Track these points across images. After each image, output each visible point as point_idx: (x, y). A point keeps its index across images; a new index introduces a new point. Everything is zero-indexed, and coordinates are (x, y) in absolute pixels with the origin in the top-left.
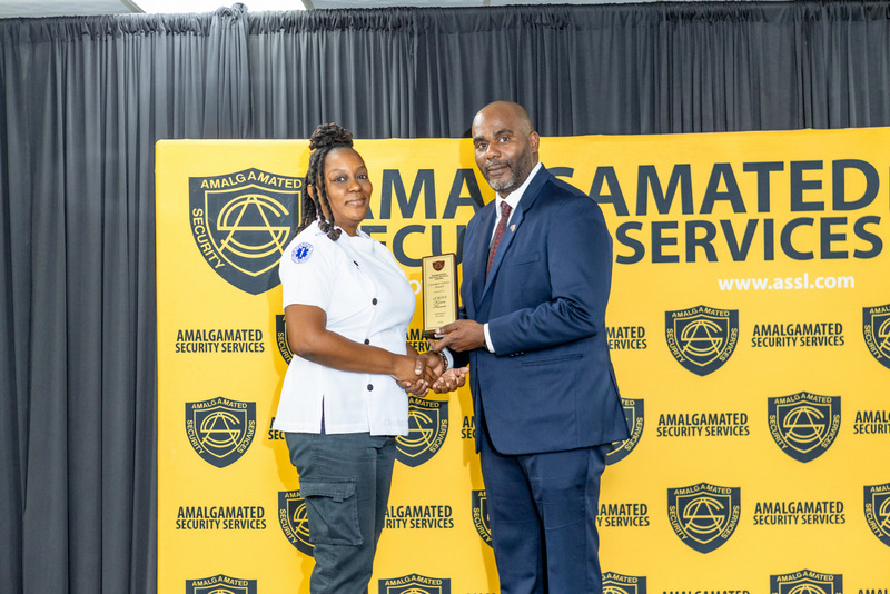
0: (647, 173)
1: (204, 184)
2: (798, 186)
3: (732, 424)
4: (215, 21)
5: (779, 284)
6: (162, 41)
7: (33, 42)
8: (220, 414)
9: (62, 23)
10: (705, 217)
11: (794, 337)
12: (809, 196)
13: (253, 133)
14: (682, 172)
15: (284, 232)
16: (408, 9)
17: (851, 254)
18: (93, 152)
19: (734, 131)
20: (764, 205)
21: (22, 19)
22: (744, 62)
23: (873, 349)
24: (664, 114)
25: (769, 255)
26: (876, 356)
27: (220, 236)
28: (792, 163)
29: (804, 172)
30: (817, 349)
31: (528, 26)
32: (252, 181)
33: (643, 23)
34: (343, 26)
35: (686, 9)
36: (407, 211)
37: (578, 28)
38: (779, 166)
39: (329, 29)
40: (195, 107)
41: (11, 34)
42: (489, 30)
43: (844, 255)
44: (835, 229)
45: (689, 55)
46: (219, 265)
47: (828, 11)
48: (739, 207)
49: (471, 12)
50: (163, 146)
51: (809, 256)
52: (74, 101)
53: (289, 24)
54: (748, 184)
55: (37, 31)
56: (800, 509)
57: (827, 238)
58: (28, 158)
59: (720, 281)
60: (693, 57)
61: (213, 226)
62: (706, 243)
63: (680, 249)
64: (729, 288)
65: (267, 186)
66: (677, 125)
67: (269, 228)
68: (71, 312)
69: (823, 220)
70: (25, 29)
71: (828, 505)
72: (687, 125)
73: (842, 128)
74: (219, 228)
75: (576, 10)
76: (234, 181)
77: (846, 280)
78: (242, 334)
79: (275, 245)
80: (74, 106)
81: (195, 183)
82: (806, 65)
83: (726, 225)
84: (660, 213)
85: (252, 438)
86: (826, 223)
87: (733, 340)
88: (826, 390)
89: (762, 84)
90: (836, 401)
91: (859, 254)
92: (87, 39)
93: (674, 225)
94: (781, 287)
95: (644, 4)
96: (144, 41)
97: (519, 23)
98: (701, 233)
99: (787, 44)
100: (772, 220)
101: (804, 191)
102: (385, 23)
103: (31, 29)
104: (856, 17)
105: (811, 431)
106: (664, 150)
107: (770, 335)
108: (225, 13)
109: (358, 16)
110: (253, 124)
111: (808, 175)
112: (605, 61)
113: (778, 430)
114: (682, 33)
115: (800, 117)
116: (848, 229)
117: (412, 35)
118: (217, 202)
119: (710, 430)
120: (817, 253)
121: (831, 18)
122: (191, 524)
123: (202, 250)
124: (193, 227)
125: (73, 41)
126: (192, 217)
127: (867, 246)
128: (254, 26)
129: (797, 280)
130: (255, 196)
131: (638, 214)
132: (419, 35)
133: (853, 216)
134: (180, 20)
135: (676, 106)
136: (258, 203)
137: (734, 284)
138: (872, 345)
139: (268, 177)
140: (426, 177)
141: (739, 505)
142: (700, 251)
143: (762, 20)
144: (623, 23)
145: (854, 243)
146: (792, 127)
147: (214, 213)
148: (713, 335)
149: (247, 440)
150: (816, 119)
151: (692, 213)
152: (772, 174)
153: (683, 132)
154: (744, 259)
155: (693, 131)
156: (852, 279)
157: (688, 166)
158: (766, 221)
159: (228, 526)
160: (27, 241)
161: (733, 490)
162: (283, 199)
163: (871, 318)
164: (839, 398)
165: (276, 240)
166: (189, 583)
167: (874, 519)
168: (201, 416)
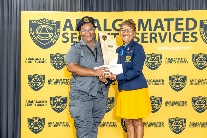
0: (141, 21)
1: (33, 22)
2: (177, 24)
3: (160, 82)
5: (172, 48)
8: (36, 78)
10: (154, 32)
11: (176, 61)
12: (180, 27)
13: (45, 10)
14: (149, 21)
15: (52, 34)
17: (190, 41)
18: (6, 14)
19: (162, 11)
20: (169, 29)
23: (195, 64)
24: (145, 6)
25: (170, 41)
26: (195, 66)
27: (36, 35)
28: (176, 19)
29: (179, 21)
30: (181, 64)
32: (44, 22)
38: (173, 19)
43: (188, 41)
44: (186, 35)
46: (36, 42)
48: (163, 29)
51: (180, 41)
54: (165, 24)
56: (176, 103)
57: (184, 37)
59: (158, 47)
62: (155, 38)
63: (148, 39)
64: (160, 49)
65: (48, 23)
66: (148, 9)
67: (48, 33)
69: (183, 33)
71: (183, 102)
72: (151, 9)
73: (188, 10)
74: (36, 33)
76: (40, 21)
77: (188, 47)
78: (42, 59)
79: (50, 37)
81: (30, 22)
83: (160, 34)
84: (144, 30)
85: (44, 84)
86: (184, 33)
87: (161, 62)
88: (183, 74)
91: (192, 41)
93: (147, 34)
94: (173, 49)
98: (153, 36)
100: (171, 33)
101: (179, 26)
105: (179, 84)
106: (145, 15)
107: (169, 61)
110: (45, 7)
111: (180, 22)
113: (171, 84)
115: (178, 7)
116: (189, 35)
118: (36, 27)
119: (155, 83)
120: (182, 41)
122: (29, 105)
123: (32, 38)
124: (30, 33)
126: (29, 30)
127: (194, 39)
129: (177, 47)
130: (45, 25)
131: (138, 31)
133: (191, 32)
135: (148, 4)
136: (46, 27)
137: (161, 48)
138: (194, 63)
139: (48, 20)
141: (161, 101)
142: (153, 40)
145: (191, 38)
146: (176, 10)
147: (35, 29)
148: (156, 60)
149: (43, 84)
150: (182, 8)
151: (151, 31)
152: (171, 21)
153: (150, 11)
154: (164, 42)
155: (152, 11)
156: (190, 47)
157: (151, 19)
158: (169, 33)
159: (38, 105)
161: (160, 98)
162: (52, 26)
163: (194, 57)
164: (186, 76)
165: (50, 36)
166: (28, 119)
167: (194, 105)
168: (32, 79)
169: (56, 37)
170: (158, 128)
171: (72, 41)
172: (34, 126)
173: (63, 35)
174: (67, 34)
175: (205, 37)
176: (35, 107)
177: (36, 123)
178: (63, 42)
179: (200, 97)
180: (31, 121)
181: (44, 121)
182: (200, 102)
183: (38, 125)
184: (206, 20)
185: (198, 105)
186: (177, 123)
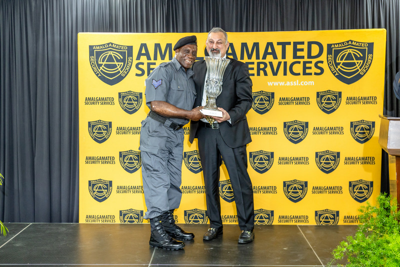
0: (244, 45)
1: (94, 48)
2: (295, 50)
3: (271, 131)
5: (288, 84)
8: (100, 126)
10: (264, 61)
11: (293, 102)
12: (299, 54)
13: (111, 30)
14: (256, 45)
15: (121, 64)
17: (313, 74)
18: (57, 37)
19: (275, 31)
20: (284, 57)
22: (279, 7)
23: (320, 106)
24: (251, 25)
25: (285, 74)
26: (321, 108)
27: (100, 65)
28: (294, 43)
29: (298, 45)
30: (301, 106)
32: (110, 47)
36: (163, 57)
38: (289, 43)
40: (91, 21)
43: (311, 74)
44: (308, 65)
45: (260, 4)
46: (99, 75)
48: (275, 57)
50: (80, 35)
51: (299, 74)
52: (50, 19)
54: (278, 50)
56: (294, 159)
57: (305, 68)
58: (35, 38)
59: (268, 82)
60: (261, 6)
61: (97, 62)
62: (264, 70)
63: (255, 72)
65: (115, 49)
66: (255, 29)
67: (116, 63)
68: (50, 91)
69: (304, 62)
71: (303, 158)
72: (259, 29)
73: (312, 30)
74: (99, 63)
76: (104, 47)
77: (311, 82)
78: (107, 99)
79: (118, 69)
80: (50, 23)
81: (91, 47)
82: (300, 8)
83: (271, 63)
84: (249, 59)
85: (110, 134)
86: (305, 63)
87: (272, 102)
88: (303, 119)
89: (285, 15)
90: (307, 124)
91: (316, 74)
93: (253, 63)
98: (262, 66)
100: (286, 62)
101: (298, 52)
105: (298, 133)
106: (250, 38)
107: (285, 101)
110: (110, 26)
111: (299, 47)
112: (231, 7)
113: (287, 133)
115: (296, 27)
116: (312, 65)
118: (99, 54)
119: (264, 133)
120: (302, 73)
122: (90, 162)
123: (93, 70)
124: (90, 63)
126: (90, 59)
127: (319, 71)
129: (295, 82)
130: (111, 52)
131: (241, 59)
133: (314, 61)
135: (255, 22)
136: (113, 54)
137: (273, 84)
139: (116, 45)
140: (169, 46)
141: (273, 158)
142: (262, 72)
145: (314, 70)
146: (295, 30)
147: (97, 58)
148: (266, 101)
150: (303, 27)
151: (259, 59)
152: (286, 46)
153: (257, 31)
154: (276, 75)
155: (260, 31)
156: (313, 82)
157: (258, 43)
158: (284, 62)
159: (103, 163)
160: (35, 67)
161: (271, 153)
162: (121, 53)
163: (320, 96)
164: (308, 123)
165: (118, 67)
166: (90, 182)
167: (319, 163)
168: (93, 126)
169: (127, 69)
170: (268, 194)
172: (97, 191)
173: (137, 66)
174: (143, 64)
175: (335, 68)
176: (99, 166)
177: (100, 188)
178: (137, 75)
179: (327, 152)
180: (94, 185)
181: (111, 185)
182: (327, 159)
183: (103, 190)
184: (336, 44)
185: (324, 163)
186: (295, 187)
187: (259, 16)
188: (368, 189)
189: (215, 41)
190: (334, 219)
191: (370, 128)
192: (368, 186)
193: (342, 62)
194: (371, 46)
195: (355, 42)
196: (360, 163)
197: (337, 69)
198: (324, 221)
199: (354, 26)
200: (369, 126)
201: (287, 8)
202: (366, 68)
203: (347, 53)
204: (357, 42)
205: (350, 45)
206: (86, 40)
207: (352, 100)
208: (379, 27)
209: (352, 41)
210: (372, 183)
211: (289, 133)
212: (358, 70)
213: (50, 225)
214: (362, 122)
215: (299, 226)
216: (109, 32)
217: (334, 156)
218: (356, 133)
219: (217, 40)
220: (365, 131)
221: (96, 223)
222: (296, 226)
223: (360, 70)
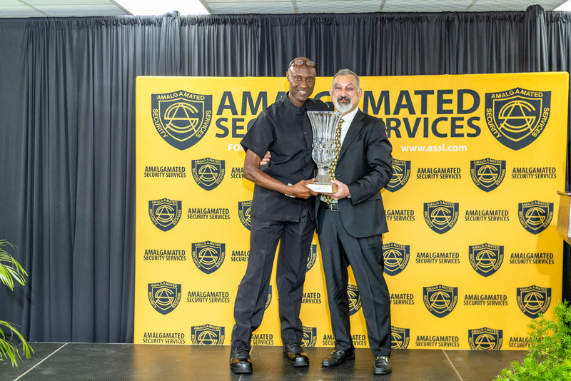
1: (159, 97)
2: (441, 102)
3: (406, 215)
4: (164, 19)
5: (430, 149)
6: (139, 29)
7: (79, 29)
8: (165, 206)
9: (92, 20)
10: (396, 116)
11: (437, 174)
12: (445, 107)
13: (182, 73)
14: (385, 95)
15: (196, 121)
16: (256, 14)
17: (465, 135)
18: (107, 82)
19: (411, 75)
20: (424, 111)
21: (73, 17)
22: (417, 42)
23: (475, 180)
24: (378, 66)
25: (426, 135)
26: (476, 184)
27: (166, 122)
28: (439, 91)
29: (444, 95)
30: (448, 180)
31: (313, 24)
32: (181, 96)
33: (368, 23)
34: (225, 22)
35: (390, 16)
36: (254, 111)
37: (337, 25)
38: (431, 92)
39: (219, 24)
40: (154, 60)
41: (68, 24)
42: (296, 25)
43: (462, 135)
44: (458, 123)
45: (390, 38)
46: (165, 136)
47: (458, 17)
48: (412, 112)
49: (286, 16)
51: (445, 136)
52: (97, 57)
53: (200, 21)
54: (416, 101)
55: (80, 24)
56: (438, 256)
57: (454, 127)
58: (76, 83)
59: (402, 147)
60: (392, 40)
61: (162, 117)
62: (396, 129)
65: (188, 98)
66: (383, 72)
67: (188, 119)
68: (96, 157)
69: (452, 118)
70: (74, 22)
71: (452, 255)
72: (389, 72)
73: (463, 74)
74: (165, 118)
75: (337, 16)
76: (173, 96)
77: (463, 147)
78: (176, 169)
79: (191, 127)
80: (98, 61)
81: (154, 96)
82: (447, 43)
83: (406, 120)
85: (180, 218)
86: (454, 120)
87: (408, 175)
88: (452, 200)
89: (425, 52)
90: (457, 205)
91: (469, 135)
92: (104, 27)
95: (370, 13)
96: (131, 29)
97: (309, 22)
98: (393, 124)
99: (438, 33)
100: (428, 118)
101: (444, 105)
102: (245, 21)
103: (78, 22)
104: (472, 21)
105: (444, 219)
106: (376, 84)
107: (425, 173)
108: (169, 16)
109: (232, 18)
110: (182, 68)
111: (445, 97)
112: (350, 41)
113: (428, 218)
114: (387, 27)
115: (440, 71)
116: (464, 123)
117: (258, 27)
118: (165, 106)
119: (396, 218)
120: (449, 134)
121: (460, 22)
122: (151, 258)
123: (157, 129)
124: (153, 118)
125: (97, 28)
126: (152, 113)
127: (473, 131)
128: (183, 22)
129: (439, 147)
130: (182, 103)
132: (261, 27)
133: (467, 117)
134: (148, 19)
135: (383, 62)
136: (184, 107)
137: (409, 149)
139: (188, 94)
140: (263, 95)
141: (409, 253)
142: (393, 132)
143: (426, 22)
144: (359, 23)
145: (467, 130)
146: (440, 73)
147: (163, 112)
148: (398, 173)
149: (177, 219)
150: (451, 70)
151: (389, 114)
152: (428, 96)
153: (387, 75)
154: (414, 137)
155: (391, 75)
156: (465, 147)
157: (388, 91)
158: (425, 118)
159: (168, 259)
160: (76, 123)
161: (406, 246)
162: (195, 105)
163: (475, 166)
165: (192, 124)
166: (150, 285)
167: (473, 261)
168: (156, 207)
169: (205, 127)
170: (401, 305)
171: (235, 135)
172: (160, 299)
173: (218, 124)
174: (226, 120)
175: (496, 128)
176: (163, 264)
177: (164, 294)
178: (218, 135)
179: (486, 246)
180: (155, 290)
181: (179, 291)
182: (486, 256)
183: (168, 297)
184: (498, 93)
185: (482, 261)
186: (440, 295)
187: (389, 53)
188: (544, 299)
189: (344, 85)
190: (495, 341)
191: (547, 213)
192: (544, 294)
193: (506, 118)
194: (547, 95)
195: (524, 90)
196: (532, 262)
197: (499, 129)
198: (481, 345)
199: (523, 68)
200: (546, 209)
201: (428, 42)
202: (540, 128)
203: (514, 105)
204: (527, 91)
205: (518, 94)
206: (148, 87)
207: (521, 173)
208: (559, 69)
209: (520, 90)
210: (549, 290)
211: (432, 219)
212: (529, 130)
213: (92, 346)
214: (535, 203)
215: (446, 351)
216: (180, 75)
217: (496, 252)
218: (526, 219)
219: (346, 84)
220: (540, 217)
221: (158, 344)
222: (441, 350)
223: (532, 131)
